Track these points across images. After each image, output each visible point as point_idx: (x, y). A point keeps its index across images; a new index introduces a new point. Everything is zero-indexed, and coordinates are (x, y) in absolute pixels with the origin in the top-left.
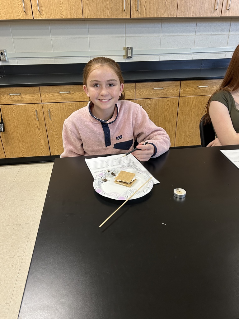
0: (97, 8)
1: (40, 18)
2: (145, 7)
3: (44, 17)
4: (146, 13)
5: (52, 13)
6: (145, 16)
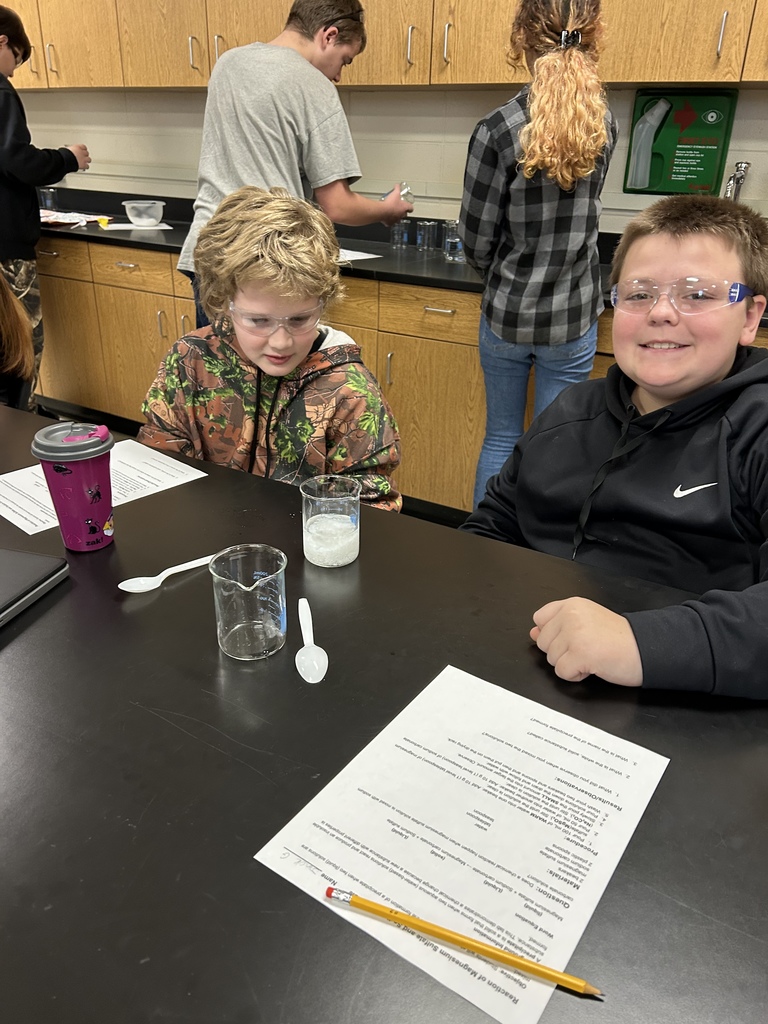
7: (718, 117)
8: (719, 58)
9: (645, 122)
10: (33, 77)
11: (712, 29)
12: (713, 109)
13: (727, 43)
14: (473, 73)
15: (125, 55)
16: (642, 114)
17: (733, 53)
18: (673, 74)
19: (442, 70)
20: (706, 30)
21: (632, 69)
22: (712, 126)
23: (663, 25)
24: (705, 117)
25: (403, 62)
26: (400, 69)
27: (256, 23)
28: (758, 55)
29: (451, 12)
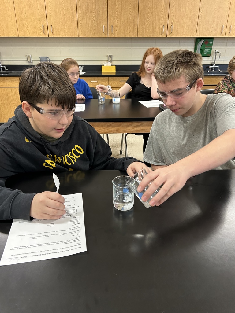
0: (87, 31)
1: (53, 36)
2: (117, 30)
3: (55, 36)
4: (118, 34)
5: (60, 33)
6: (117, 36)
13: (223, 30)
14: (176, 35)
15: (79, 29)
17: (224, 32)
19: (169, 34)
23: (212, 27)
24: (210, 43)
25: (161, 32)
26: (160, 34)
27: (123, 23)
28: (227, 33)
29: (172, 23)
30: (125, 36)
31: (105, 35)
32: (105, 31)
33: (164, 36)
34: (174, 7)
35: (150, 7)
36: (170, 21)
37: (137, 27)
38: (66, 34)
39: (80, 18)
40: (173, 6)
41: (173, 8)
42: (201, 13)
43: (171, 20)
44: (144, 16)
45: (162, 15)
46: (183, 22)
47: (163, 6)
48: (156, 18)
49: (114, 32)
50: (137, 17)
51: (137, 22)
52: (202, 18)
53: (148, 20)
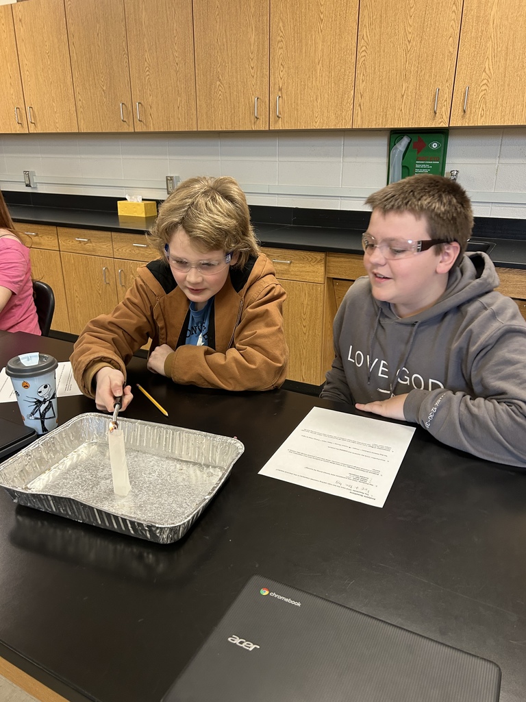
0: (93, 118)
2: (151, 115)
4: (153, 125)
7: (438, 145)
8: (435, 113)
9: (397, 148)
10: (18, 126)
11: (431, 98)
12: (435, 141)
13: (439, 105)
14: (295, 123)
15: (79, 114)
16: (395, 145)
17: (443, 111)
18: (410, 123)
19: (276, 122)
20: (428, 99)
21: (387, 121)
22: (435, 150)
23: (403, 96)
24: (431, 146)
25: (253, 117)
26: (251, 122)
27: (162, 96)
28: (457, 111)
29: (280, 90)
30: (170, 127)
31: (129, 126)
32: (128, 118)
33: (262, 126)
34: (282, 41)
35: (220, 49)
36: (275, 84)
37: (193, 103)
38: (57, 125)
39: (78, 89)
40: (279, 38)
41: (279, 45)
42: (363, 54)
43: (277, 81)
44: (208, 73)
45: (252, 68)
46: (310, 84)
47: (252, 42)
48: (237, 78)
49: (146, 119)
50: (193, 77)
51: (193, 90)
52: (366, 68)
53: (219, 85)
